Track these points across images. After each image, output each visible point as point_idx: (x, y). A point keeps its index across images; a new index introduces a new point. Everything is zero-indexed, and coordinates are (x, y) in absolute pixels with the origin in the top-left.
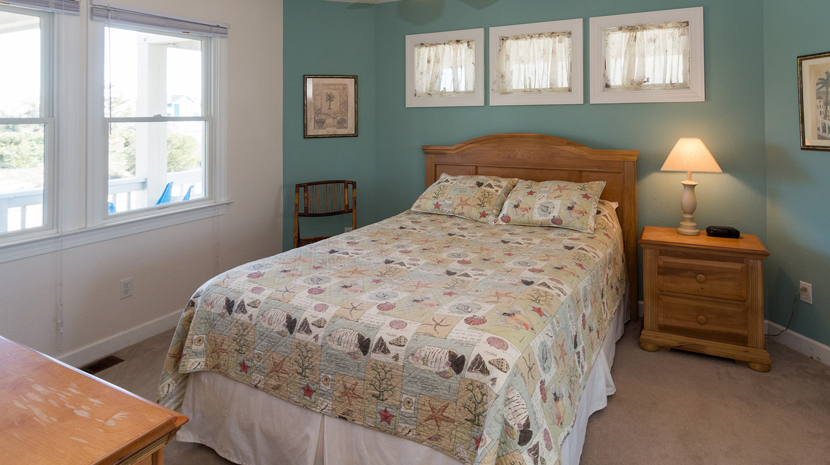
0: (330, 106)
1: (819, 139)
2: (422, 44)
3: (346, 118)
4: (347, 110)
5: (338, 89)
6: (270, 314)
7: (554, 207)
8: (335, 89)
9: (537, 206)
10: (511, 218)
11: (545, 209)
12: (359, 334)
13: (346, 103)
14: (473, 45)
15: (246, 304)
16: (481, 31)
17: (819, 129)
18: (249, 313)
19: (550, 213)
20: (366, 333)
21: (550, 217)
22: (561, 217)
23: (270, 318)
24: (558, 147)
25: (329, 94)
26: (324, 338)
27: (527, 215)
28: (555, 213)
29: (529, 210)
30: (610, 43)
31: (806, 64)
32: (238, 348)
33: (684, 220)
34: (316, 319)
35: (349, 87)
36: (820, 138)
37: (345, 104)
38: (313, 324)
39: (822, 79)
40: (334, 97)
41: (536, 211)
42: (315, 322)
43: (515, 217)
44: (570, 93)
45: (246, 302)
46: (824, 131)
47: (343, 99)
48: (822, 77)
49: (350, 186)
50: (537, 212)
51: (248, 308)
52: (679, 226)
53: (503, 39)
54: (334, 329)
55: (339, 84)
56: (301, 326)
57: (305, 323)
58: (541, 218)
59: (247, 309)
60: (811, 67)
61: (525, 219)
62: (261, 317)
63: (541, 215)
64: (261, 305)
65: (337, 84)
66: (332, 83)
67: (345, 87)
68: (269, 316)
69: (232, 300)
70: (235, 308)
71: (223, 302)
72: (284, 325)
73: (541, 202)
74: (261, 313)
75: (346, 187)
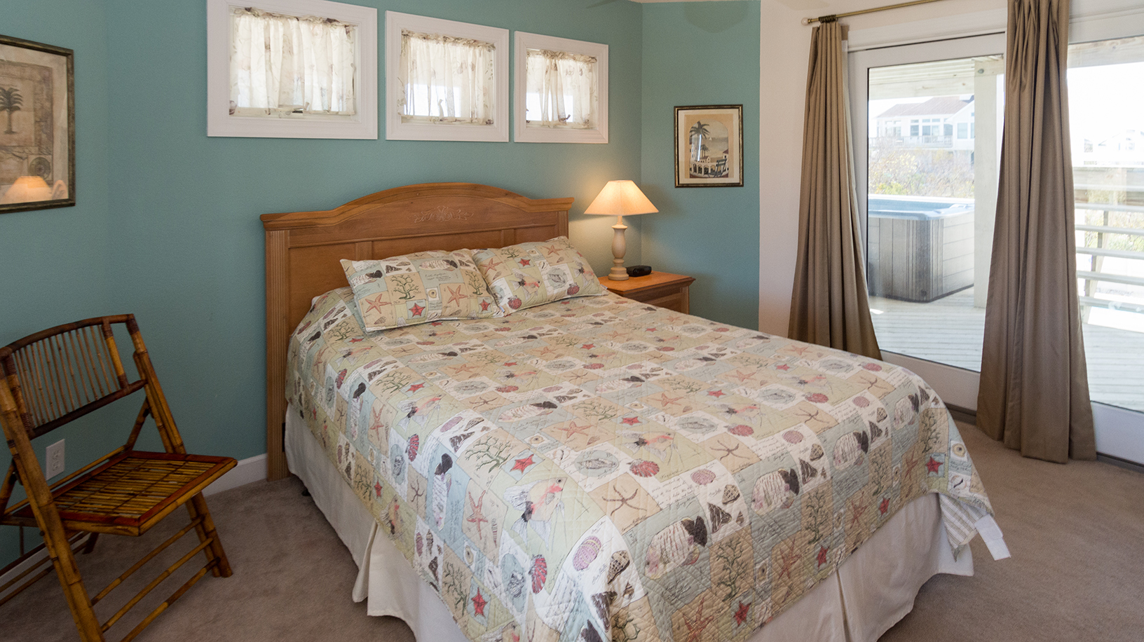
0: (10, 125)
1: (690, 177)
2: (249, 10)
3: (48, 158)
4: (51, 137)
5: (31, 79)
6: (761, 489)
7: (564, 274)
8: (22, 79)
9: (545, 277)
10: (522, 301)
11: (557, 278)
12: (855, 434)
13: (49, 121)
14: (356, 32)
15: (720, 505)
16: (373, 12)
17: (691, 169)
18: (734, 515)
19: (564, 282)
20: (857, 427)
21: (567, 287)
22: (578, 284)
23: (765, 496)
24: (492, 199)
25: (7, 89)
26: (832, 467)
27: (540, 291)
28: (570, 281)
29: (539, 285)
30: (530, 67)
31: (682, 113)
32: (730, 590)
33: (615, 265)
34: (809, 451)
35: (55, 76)
36: (692, 176)
37: (45, 120)
38: (812, 460)
39: (695, 128)
40: (19, 99)
41: (547, 283)
42: (811, 455)
43: (527, 298)
44: (488, 126)
45: (718, 502)
46: (695, 171)
47: (42, 108)
48: (694, 126)
49: (120, 330)
50: (549, 285)
51: (727, 509)
52: (612, 272)
53: (406, 35)
54: (833, 446)
55: (33, 67)
56: (803, 473)
57: (804, 465)
58: (556, 291)
59: (727, 511)
60: (687, 117)
61: (538, 298)
62: (753, 505)
63: (555, 287)
64: (738, 489)
65: (29, 65)
66: (14, 60)
67: (46, 77)
68: (762, 494)
69: (694, 518)
70: (709, 525)
71: (683, 535)
72: (786, 490)
73: (547, 271)
74: (749, 499)
75: (106, 334)
